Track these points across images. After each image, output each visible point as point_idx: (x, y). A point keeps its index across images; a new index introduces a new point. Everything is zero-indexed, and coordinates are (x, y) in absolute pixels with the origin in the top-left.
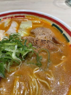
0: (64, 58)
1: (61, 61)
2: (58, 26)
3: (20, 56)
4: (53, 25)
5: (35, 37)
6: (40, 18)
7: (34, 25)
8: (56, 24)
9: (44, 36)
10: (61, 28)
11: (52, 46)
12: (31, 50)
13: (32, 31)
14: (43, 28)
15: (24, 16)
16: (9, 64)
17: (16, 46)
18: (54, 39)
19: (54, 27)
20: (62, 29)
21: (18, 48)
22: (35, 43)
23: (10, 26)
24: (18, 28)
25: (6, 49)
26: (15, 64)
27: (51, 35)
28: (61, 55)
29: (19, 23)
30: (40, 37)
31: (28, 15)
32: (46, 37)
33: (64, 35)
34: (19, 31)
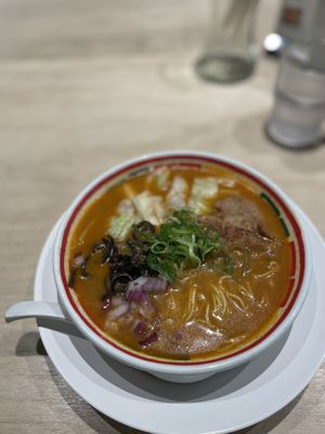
0: (274, 265)
1: (266, 270)
2: (272, 199)
3: (198, 252)
4: (263, 195)
5: (222, 218)
6: (236, 175)
7: (222, 191)
8: (268, 195)
9: (241, 219)
10: (277, 205)
11: (254, 240)
12: (217, 245)
13: (218, 204)
14: (240, 200)
15: (199, 166)
16: (182, 265)
17: (193, 237)
18: (259, 228)
19: (264, 200)
20: (280, 209)
21: (197, 239)
22: (224, 233)
24: (188, 195)
25: (179, 240)
26: (191, 265)
27: (255, 219)
28: (269, 259)
29: (190, 182)
30: (233, 220)
31: (209, 164)
32: (244, 221)
33: (282, 221)
34: (191, 203)
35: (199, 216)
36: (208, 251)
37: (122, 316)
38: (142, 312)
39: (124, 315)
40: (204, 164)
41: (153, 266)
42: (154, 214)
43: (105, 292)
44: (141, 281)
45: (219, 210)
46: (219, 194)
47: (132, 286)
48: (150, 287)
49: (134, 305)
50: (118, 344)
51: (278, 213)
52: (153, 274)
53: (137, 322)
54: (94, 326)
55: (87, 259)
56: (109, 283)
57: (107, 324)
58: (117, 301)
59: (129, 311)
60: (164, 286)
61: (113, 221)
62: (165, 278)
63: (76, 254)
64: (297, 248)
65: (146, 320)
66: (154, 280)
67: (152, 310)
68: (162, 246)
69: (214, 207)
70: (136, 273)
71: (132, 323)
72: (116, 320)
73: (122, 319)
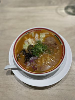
1: (57, 52)
2: (57, 36)
4: (55, 35)
5: (47, 42)
6: (49, 31)
8: (56, 35)
9: (51, 41)
10: (58, 37)
11: (54, 46)
12: (47, 48)
13: (46, 39)
15: (41, 30)
16: (40, 53)
17: (42, 47)
18: (55, 43)
19: (55, 36)
22: (48, 45)
23: (35, 36)
24: (39, 37)
27: (54, 41)
28: (58, 50)
29: (39, 34)
30: (49, 42)
31: (43, 30)
33: (59, 41)
34: (40, 39)
35: (42, 42)
36: (45, 50)
37: (29, 65)
38: (33, 64)
39: (30, 65)
40: (42, 30)
41: (34, 54)
42: (33, 43)
43: (25, 61)
44: (32, 58)
45: (46, 40)
46: (46, 36)
47: (30, 59)
48: (34, 59)
49: (31, 63)
50: (30, 71)
51: (59, 39)
52: (34, 56)
53: (33, 66)
54: (24, 68)
55: (20, 55)
56: (25, 59)
57: (27, 67)
58: (28, 63)
59: (31, 64)
60: (37, 58)
61: (24, 46)
62: (37, 56)
63: (17, 54)
64: (63, 46)
65: (34, 66)
66: (35, 57)
67: (35, 63)
68: (35, 50)
69: (45, 40)
70: (31, 56)
71: (32, 66)
72: (28, 67)
73: (30, 66)
